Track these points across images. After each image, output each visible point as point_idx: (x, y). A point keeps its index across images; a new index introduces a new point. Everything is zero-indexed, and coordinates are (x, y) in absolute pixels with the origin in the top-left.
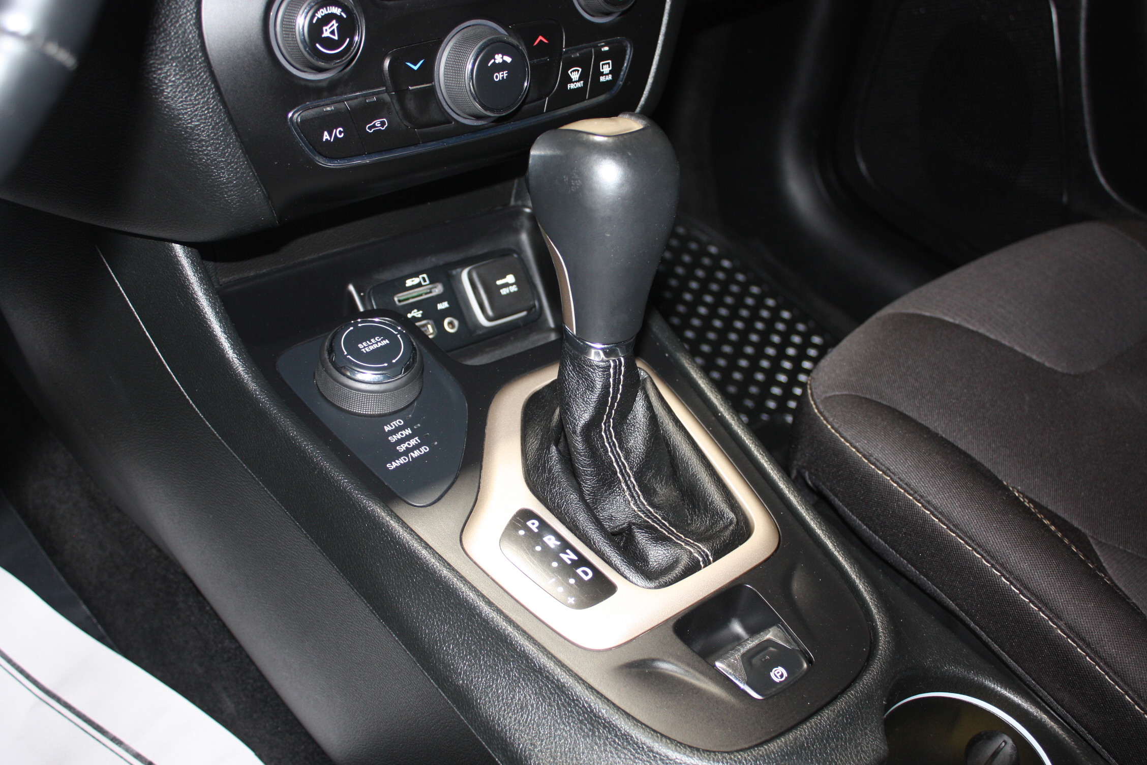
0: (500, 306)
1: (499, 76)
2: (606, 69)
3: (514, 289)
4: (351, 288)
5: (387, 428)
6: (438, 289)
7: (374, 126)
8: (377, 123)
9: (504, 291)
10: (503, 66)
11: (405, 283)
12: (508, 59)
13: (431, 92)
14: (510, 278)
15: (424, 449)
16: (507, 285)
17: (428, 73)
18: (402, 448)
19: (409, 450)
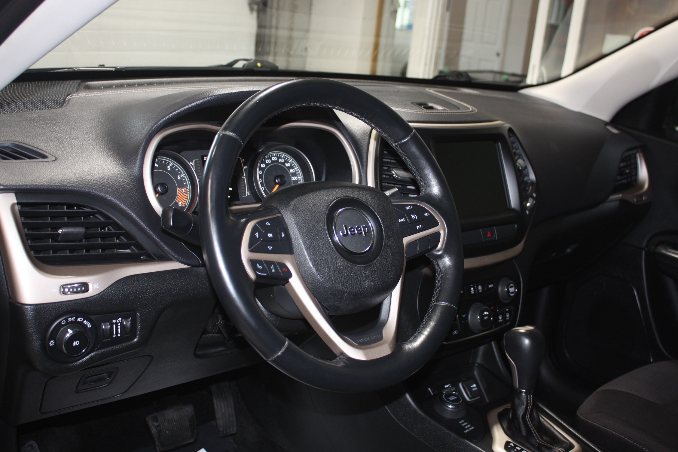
0: (473, 394)
1: (486, 318)
2: (508, 316)
3: (476, 389)
4: (429, 389)
5: (460, 422)
6: (454, 389)
7: (454, 333)
8: (455, 332)
9: (474, 389)
10: (486, 315)
11: (444, 387)
12: (488, 313)
13: (467, 323)
14: (474, 385)
15: (473, 428)
16: (474, 387)
17: (467, 317)
18: (466, 427)
19: (468, 428)
